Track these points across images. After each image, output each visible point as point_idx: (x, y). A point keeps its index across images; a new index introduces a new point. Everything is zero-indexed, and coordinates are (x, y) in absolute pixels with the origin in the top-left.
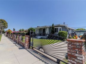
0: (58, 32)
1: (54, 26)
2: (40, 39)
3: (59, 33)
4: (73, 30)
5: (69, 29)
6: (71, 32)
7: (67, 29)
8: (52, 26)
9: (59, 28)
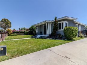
0: (62, 29)
1: (57, 20)
2: (39, 38)
3: (64, 30)
4: (83, 26)
5: (79, 25)
6: (81, 29)
7: (76, 24)
8: (55, 21)
9: (64, 22)
